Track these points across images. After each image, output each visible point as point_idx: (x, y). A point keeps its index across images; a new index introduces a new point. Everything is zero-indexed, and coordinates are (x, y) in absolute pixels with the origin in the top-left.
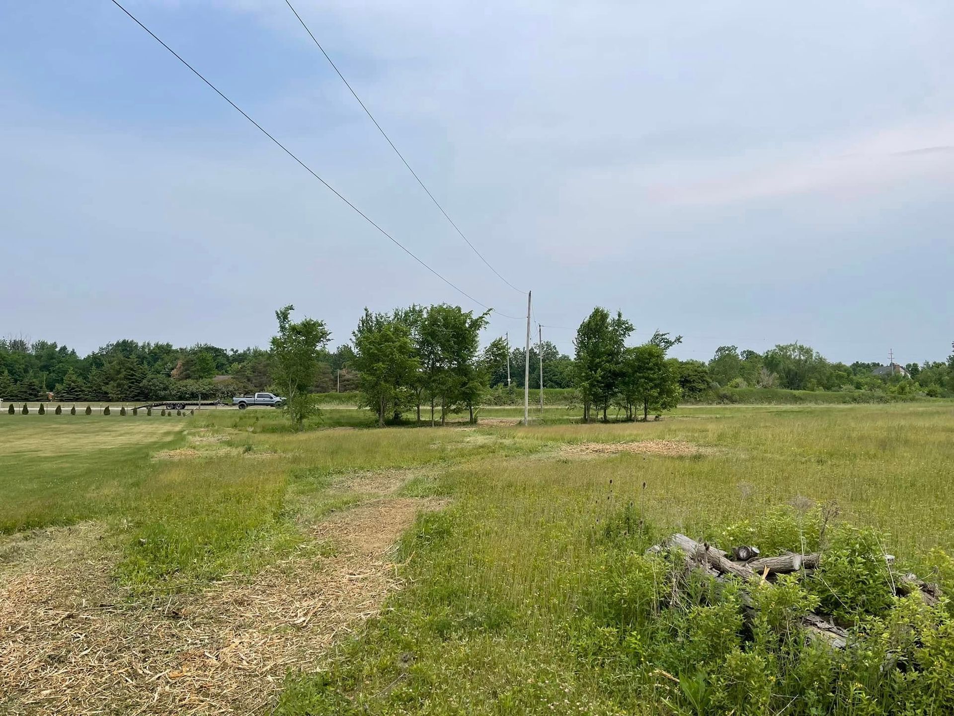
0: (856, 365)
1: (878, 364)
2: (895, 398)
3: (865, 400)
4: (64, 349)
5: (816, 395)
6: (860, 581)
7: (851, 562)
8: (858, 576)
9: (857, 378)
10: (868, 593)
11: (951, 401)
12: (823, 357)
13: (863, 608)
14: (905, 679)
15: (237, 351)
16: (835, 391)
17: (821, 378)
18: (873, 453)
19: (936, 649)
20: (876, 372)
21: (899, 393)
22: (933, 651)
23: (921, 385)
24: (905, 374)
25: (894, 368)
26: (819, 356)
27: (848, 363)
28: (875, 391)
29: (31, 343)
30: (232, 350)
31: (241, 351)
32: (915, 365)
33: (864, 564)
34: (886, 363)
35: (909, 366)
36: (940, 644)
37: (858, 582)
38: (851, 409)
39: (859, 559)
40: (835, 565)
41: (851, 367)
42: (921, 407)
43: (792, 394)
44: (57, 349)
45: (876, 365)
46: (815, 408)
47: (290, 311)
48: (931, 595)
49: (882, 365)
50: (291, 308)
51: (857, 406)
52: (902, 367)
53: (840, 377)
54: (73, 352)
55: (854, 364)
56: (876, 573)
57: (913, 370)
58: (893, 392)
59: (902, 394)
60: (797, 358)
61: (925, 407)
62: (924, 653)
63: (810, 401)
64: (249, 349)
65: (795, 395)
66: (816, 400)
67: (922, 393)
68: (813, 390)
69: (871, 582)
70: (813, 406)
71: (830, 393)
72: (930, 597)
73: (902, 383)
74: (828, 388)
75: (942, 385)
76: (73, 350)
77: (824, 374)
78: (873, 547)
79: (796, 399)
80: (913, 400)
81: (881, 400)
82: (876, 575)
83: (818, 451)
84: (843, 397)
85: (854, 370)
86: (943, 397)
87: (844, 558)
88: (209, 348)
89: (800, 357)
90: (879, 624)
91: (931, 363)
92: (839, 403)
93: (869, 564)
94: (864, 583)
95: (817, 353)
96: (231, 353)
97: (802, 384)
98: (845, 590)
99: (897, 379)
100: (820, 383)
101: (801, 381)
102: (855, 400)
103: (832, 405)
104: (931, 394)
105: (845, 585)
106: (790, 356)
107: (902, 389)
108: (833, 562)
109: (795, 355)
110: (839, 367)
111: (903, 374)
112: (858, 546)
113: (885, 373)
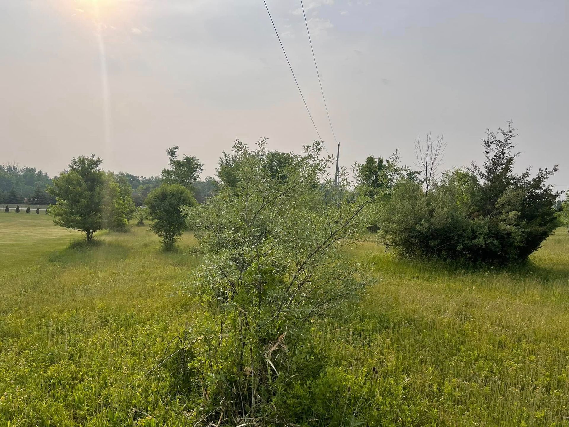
4: (40, 172)
15: (145, 178)
29: (20, 168)
30: (142, 177)
31: (147, 178)
44: (36, 172)
47: (176, 150)
50: (177, 148)
54: (46, 175)
64: (152, 177)
76: (46, 173)
88: (129, 175)
96: (142, 179)
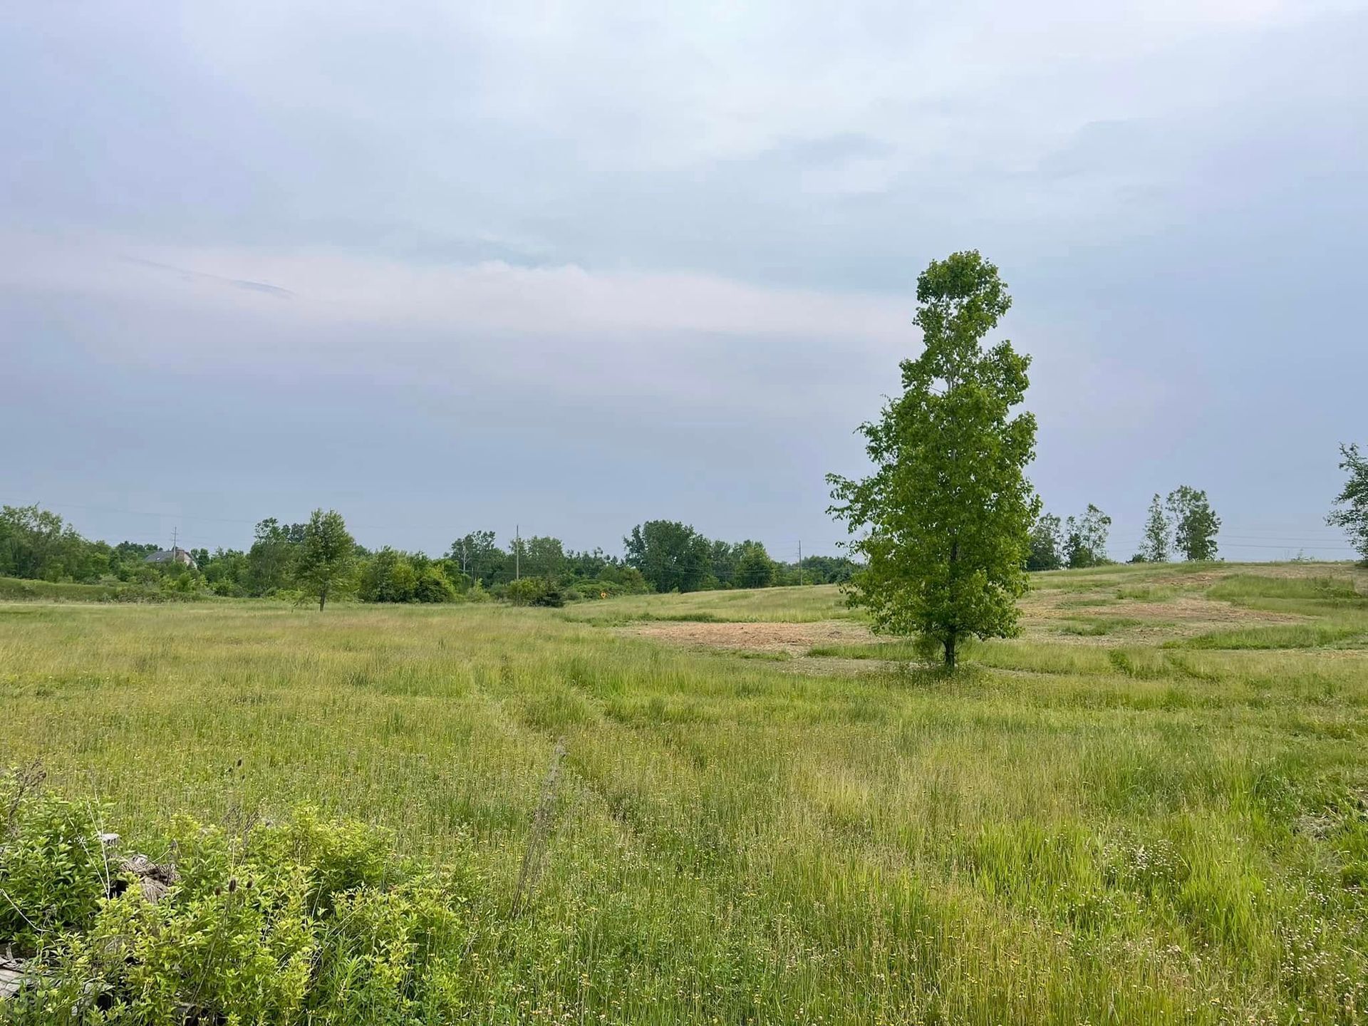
0: (125, 547)
1: (156, 547)
2: (172, 597)
3: (130, 597)
5: (57, 588)
6: (61, 880)
7: (49, 854)
8: (58, 874)
9: (124, 566)
10: (71, 896)
11: (244, 602)
12: (77, 532)
13: (61, 921)
14: (106, 1018)
16: (89, 583)
17: (69, 561)
18: (126, 677)
19: (152, 965)
20: (151, 559)
21: (179, 589)
22: (150, 967)
23: (209, 580)
24: (191, 563)
25: (177, 554)
26: (71, 530)
27: (113, 544)
28: (147, 585)
32: (204, 552)
33: (69, 853)
34: (166, 546)
35: (195, 552)
36: (158, 954)
37: (57, 883)
38: (107, 611)
39: (63, 846)
40: (24, 863)
41: (117, 548)
42: (203, 609)
43: (19, 584)
45: (153, 549)
46: (54, 608)
48: (163, 882)
49: (161, 549)
51: (119, 606)
52: (187, 553)
53: (97, 562)
55: (121, 545)
56: (88, 863)
57: (202, 558)
58: (171, 588)
59: (183, 591)
60: (35, 529)
61: (207, 609)
62: (137, 974)
63: (47, 597)
65: (24, 588)
66: (57, 595)
67: (207, 592)
68: (55, 581)
69: (77, 878)
70: (49, 604)
71: (81, 586)
72: (161, 885)
73: (185, 575)
74: (78, 578)
75: (236, 581)
77: (76, 556)
78: (86, 826)
79: (25, 594)
80: (196, 599)
81: (154, 598)
82: (87, 866)
83: (43, 677)
84: (99, 592)
85: (121, 553)
86: (236, 595)
87: (38, 849)
89: (40, 529)
90: (76, 944)
91: (225, 551)
92: (92, 601)
93: (76, 853)
94: (66, 882)
95: (70, 525)
97: (39, 570)
98: (37, 898)
99: (178, 569)
100: (67, 571)
101: (36, 565)
102: (116, 597)
103: (78, 605)
104: (222, 592)
105: (36, 890)
106: (26, 525)
107: (184, 583)
108: (21, 858)
109: (34, 524)
110: (101, 547)
111: (188, 563)
112: (63, 827)
113: (163, 559)
